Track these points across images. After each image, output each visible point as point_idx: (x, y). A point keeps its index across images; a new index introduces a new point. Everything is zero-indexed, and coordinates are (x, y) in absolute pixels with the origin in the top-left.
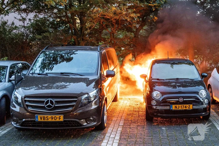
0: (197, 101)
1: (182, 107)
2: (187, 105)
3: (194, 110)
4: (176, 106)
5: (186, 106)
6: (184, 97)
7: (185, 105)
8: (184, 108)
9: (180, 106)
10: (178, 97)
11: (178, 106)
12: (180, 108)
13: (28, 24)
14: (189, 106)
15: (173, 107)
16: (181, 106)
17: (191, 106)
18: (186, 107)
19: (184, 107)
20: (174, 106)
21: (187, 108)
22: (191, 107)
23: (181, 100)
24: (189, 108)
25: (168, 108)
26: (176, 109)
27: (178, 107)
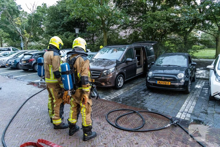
0: (175, 80)
3: (171, 85)
6: (165, 77)
7: (165, 82)
9: (162, 82)
10: (161, 77)
11: (161, 82)
15: (158, 82)
18: (166, 83)
21: (167, 84)
22: (169, 83)
23: (163, 78)
25: (154, 82)
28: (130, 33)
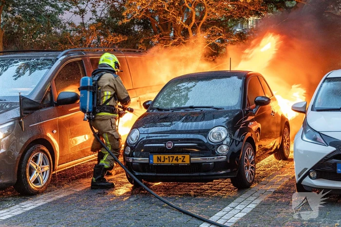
1: (171, 159)
2: (180, 156)
3: (193, 165)
4: (159, 156)
5: (177, 157)
6: (174, 141)
7: (175, 156)
8: (175, 162)
9: (167, 156)
11: (162, 156)
12: (167, 162)
13: (91, 19)
14: (182, 158)
15: (154, 159)
16: (169, 157)
17: (187, 156)
18: (177, 159)
19: (174, 159)
20: (155, 157)
21: (180, 162)
22: (187, 159)
23: (170, 145)
24: (183, 161)
25: (145, 160)
26: (159, 162)
27: (162, 160)
28: (99, 14)
